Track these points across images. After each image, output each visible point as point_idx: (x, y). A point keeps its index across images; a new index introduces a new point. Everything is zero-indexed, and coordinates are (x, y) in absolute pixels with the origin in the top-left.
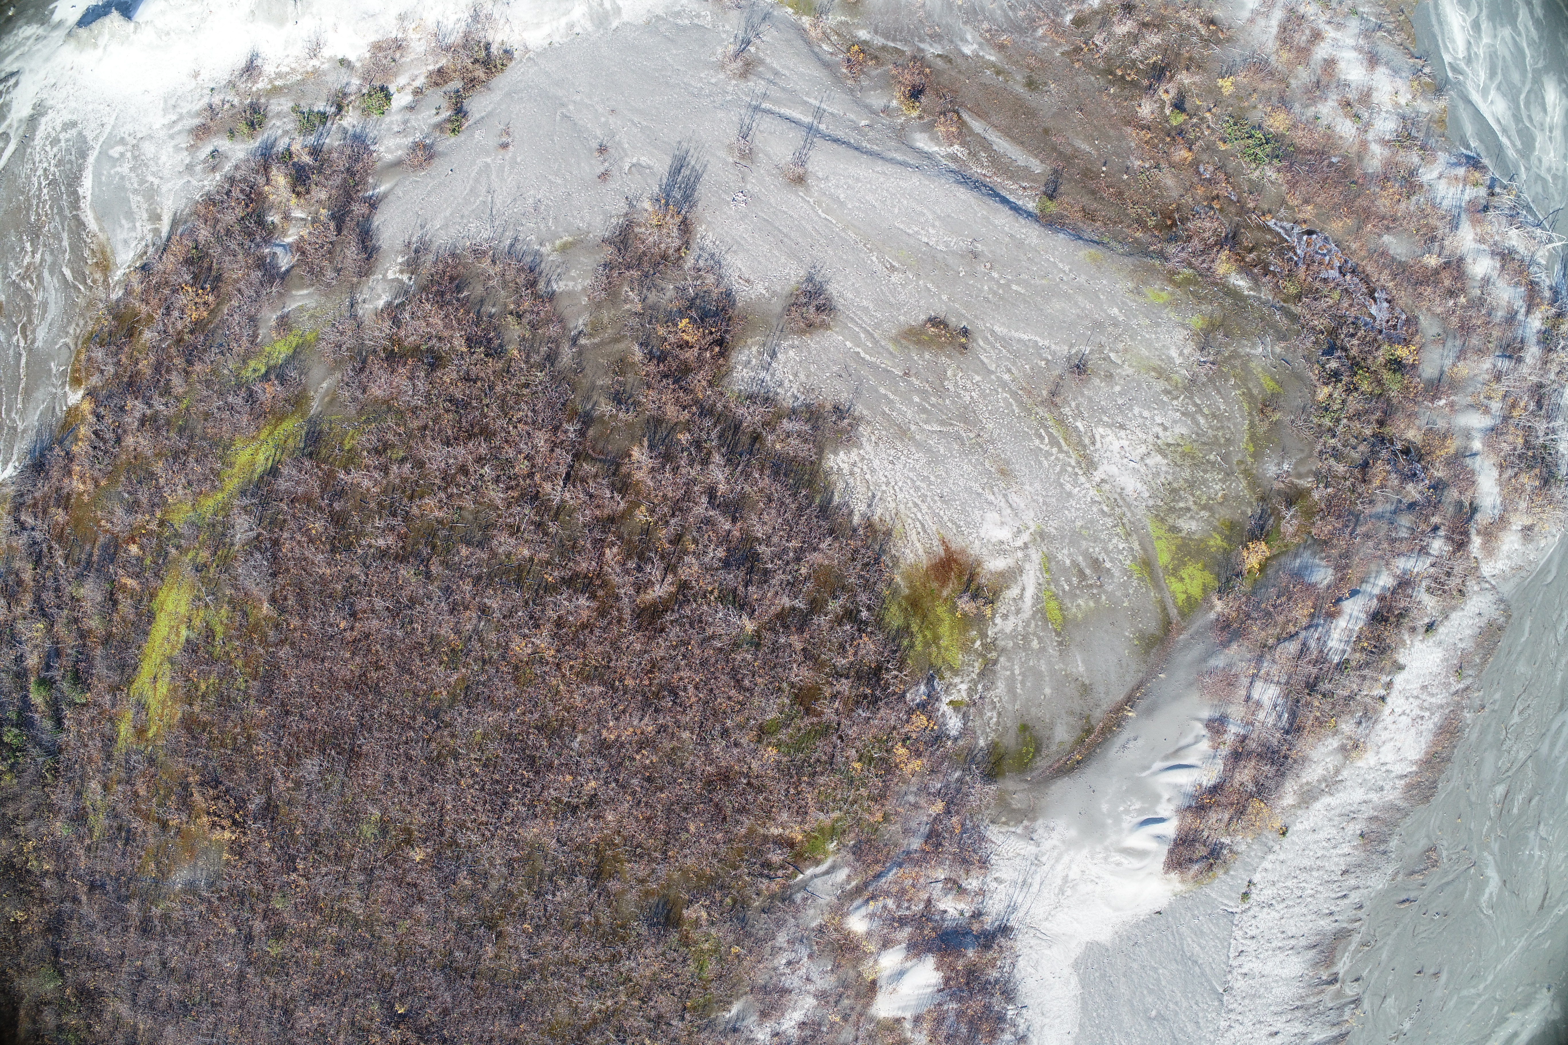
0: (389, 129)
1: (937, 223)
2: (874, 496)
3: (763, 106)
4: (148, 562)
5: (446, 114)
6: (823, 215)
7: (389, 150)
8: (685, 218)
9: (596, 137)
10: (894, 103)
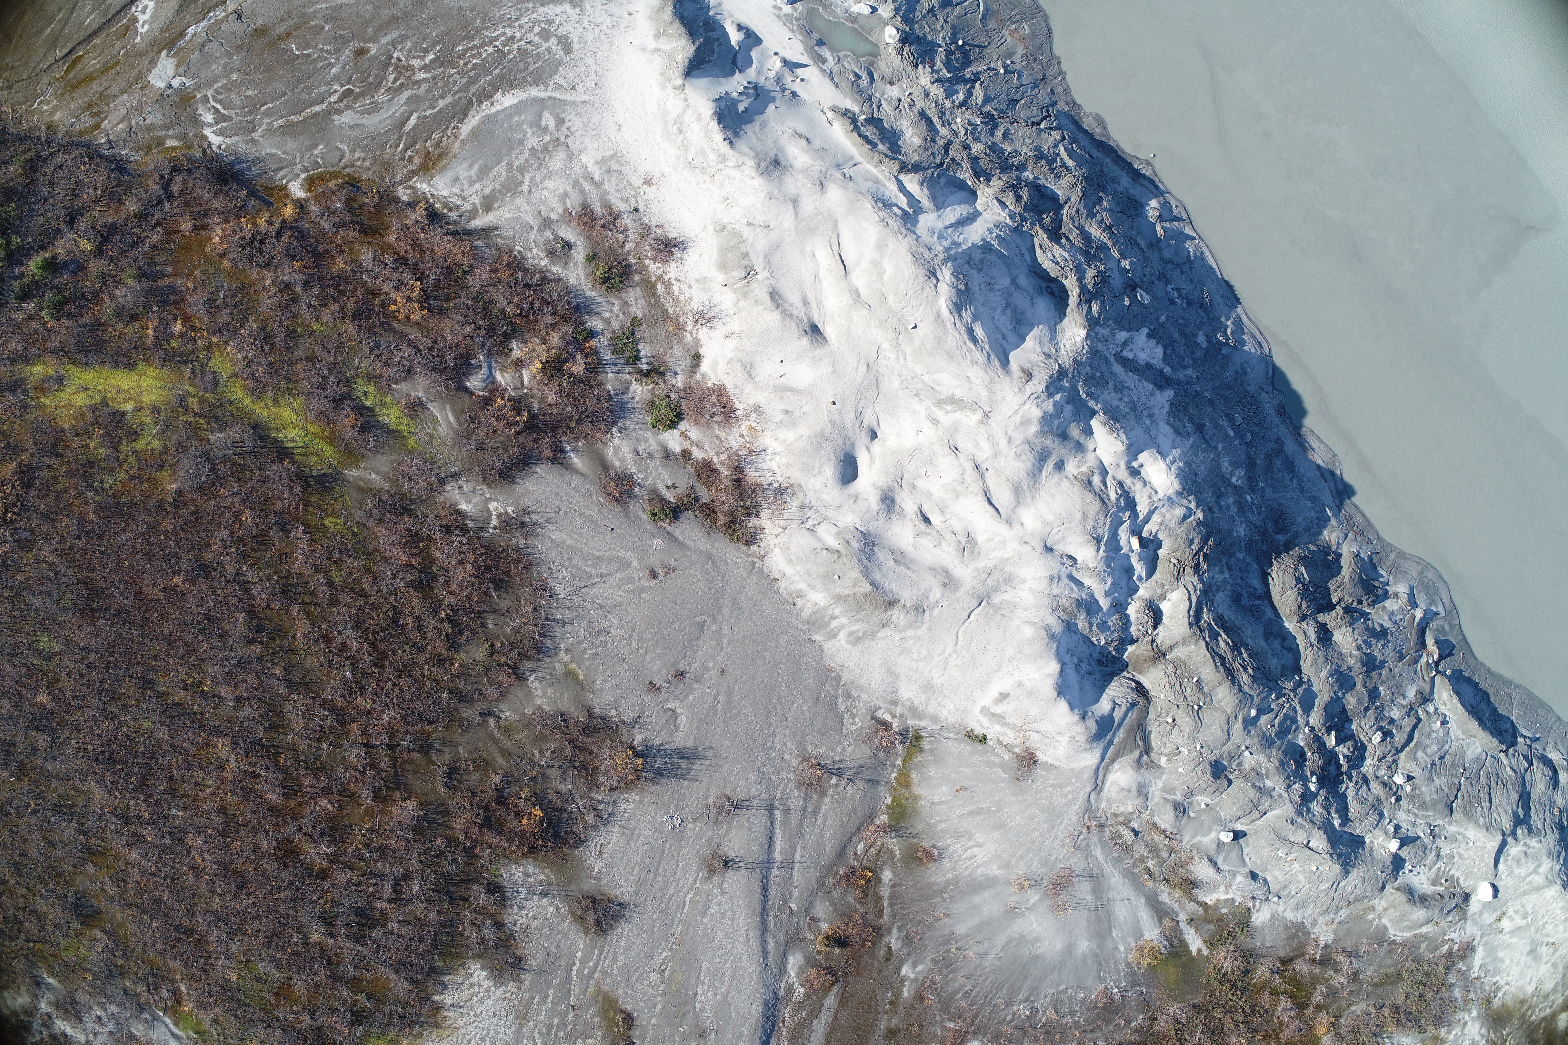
0: (638, 441)
1: (719, 997)
2: (461, 1007)
3: (777, 812)
4: (174, 344)
5: (670, 497)
6: (687, 900)
7: (617, 449)
8: (638, 778)
9: (690, 665)
10: (824, 926)
